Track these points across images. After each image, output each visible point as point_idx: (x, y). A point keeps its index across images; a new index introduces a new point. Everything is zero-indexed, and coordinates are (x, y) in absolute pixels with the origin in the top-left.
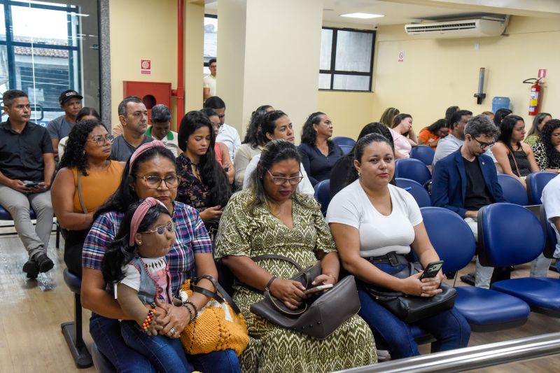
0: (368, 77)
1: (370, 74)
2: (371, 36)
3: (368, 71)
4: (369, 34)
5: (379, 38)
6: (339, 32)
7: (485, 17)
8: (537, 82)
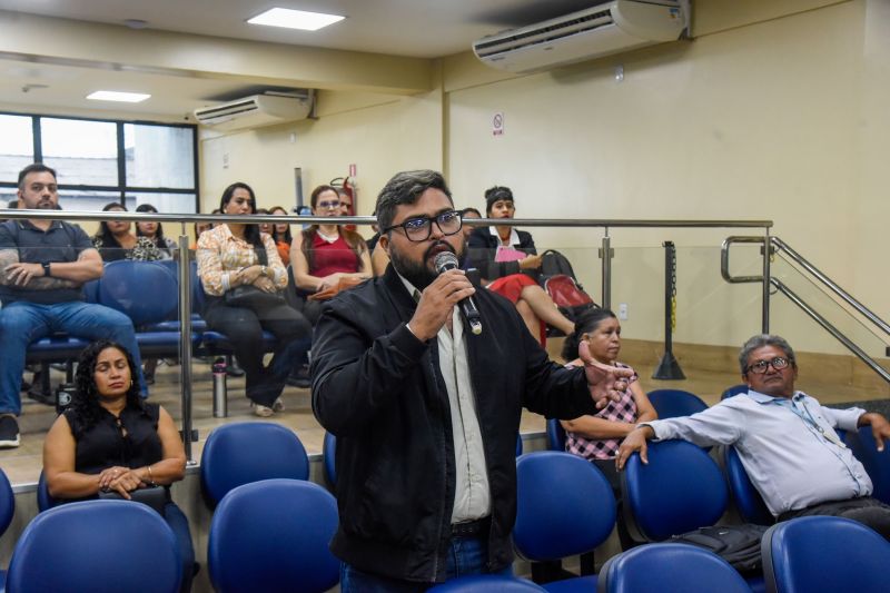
0: (193, 197)
1: (196, 191)
2: (189, 132)
3: (192, 186)
4: (185, 130)
5: (204, 135)
6: (126, 126)
7: (268, 92)
8: (346, 182)
